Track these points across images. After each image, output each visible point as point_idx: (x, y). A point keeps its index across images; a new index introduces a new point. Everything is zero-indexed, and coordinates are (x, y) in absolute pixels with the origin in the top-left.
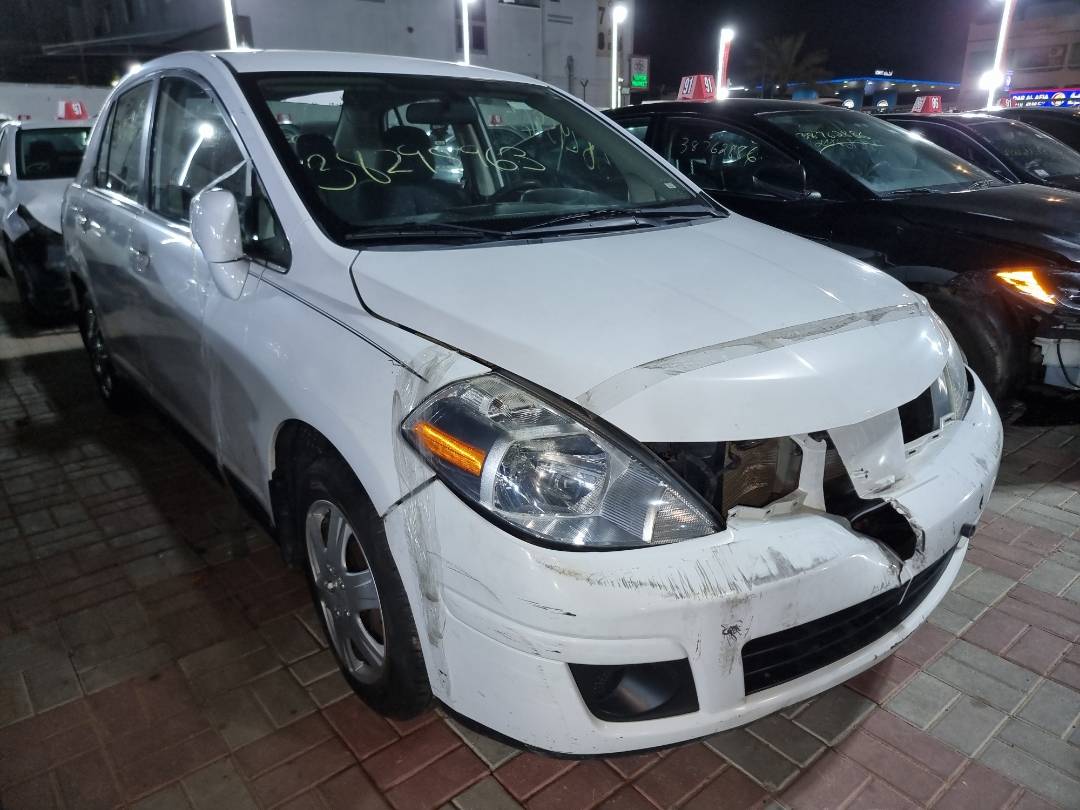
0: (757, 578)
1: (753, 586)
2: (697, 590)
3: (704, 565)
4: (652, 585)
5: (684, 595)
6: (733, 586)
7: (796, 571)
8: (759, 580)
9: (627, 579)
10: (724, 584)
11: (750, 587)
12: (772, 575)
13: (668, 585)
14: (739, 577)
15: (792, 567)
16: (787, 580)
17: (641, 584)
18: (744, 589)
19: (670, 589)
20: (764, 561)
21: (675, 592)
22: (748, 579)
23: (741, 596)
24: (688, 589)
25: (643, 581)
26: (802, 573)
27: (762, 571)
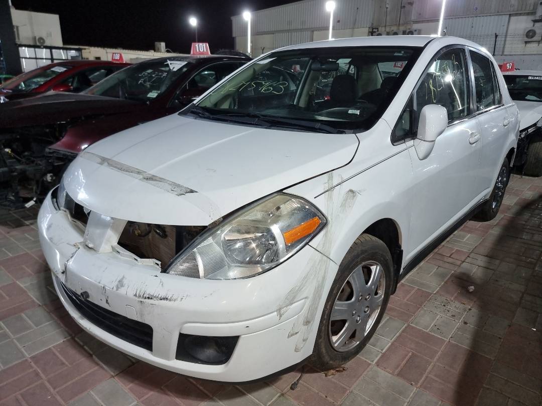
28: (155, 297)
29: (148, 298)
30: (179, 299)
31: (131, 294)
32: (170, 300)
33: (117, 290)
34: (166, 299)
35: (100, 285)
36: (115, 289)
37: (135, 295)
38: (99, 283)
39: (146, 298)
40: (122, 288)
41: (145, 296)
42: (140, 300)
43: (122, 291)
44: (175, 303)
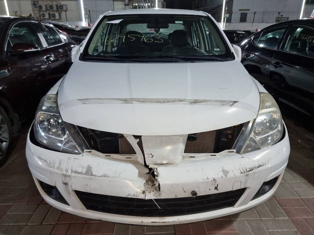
0: (76, 171)
1: (73, 173)
2: (55, 167)
3: (62, 161)
4: (45, 161)
5: (51, 167)
6: (67, 171)
7: (92, 175)
8: (76, 172)
9: (40, 157)
10: (64, 169)
11: (72, 173)
12: (82, 173)
13: (49, 162)
14: (70, 169)
15: (92, 173)
16: (87, 176)
17: (42, 159)
18: (69, 173)
19: (48, 164)
20: (83, 168)
21: (49, 165)
22: (73, 170)
23: (68, 174)
24: (53, 166)
25: (43, 159)
26: (94, 177)
27: (79, 170)
28: (254, 168)
29: (251, 170)
30: (267, 162)
31: (238, 174)
32: (263, 166)
33: (226, 176)
34: (260, 166)
35: (210, 180)
36: (224, 176)
37: (241, 173)
38: (208, 179)
39: (249, 171)
40: (229, 173)
41: (247, 170)
42: (246, 174)
43: (230, 175)
44: (266, 165)
